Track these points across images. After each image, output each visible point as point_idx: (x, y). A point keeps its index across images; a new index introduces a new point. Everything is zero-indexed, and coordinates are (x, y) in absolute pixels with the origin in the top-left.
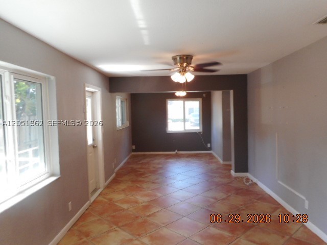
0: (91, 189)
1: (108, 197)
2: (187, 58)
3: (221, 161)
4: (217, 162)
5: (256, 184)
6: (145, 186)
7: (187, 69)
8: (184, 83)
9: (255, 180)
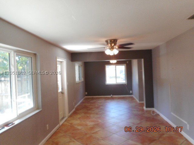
0: (60, 117)
1: (70, 122)
2: (114, 41)
3: (138, 101)
4: (136, 102)
5: (159, 115)
6: (92, 116)
7: (114, 47)
8: (113, 56)
9: (158, 112)
